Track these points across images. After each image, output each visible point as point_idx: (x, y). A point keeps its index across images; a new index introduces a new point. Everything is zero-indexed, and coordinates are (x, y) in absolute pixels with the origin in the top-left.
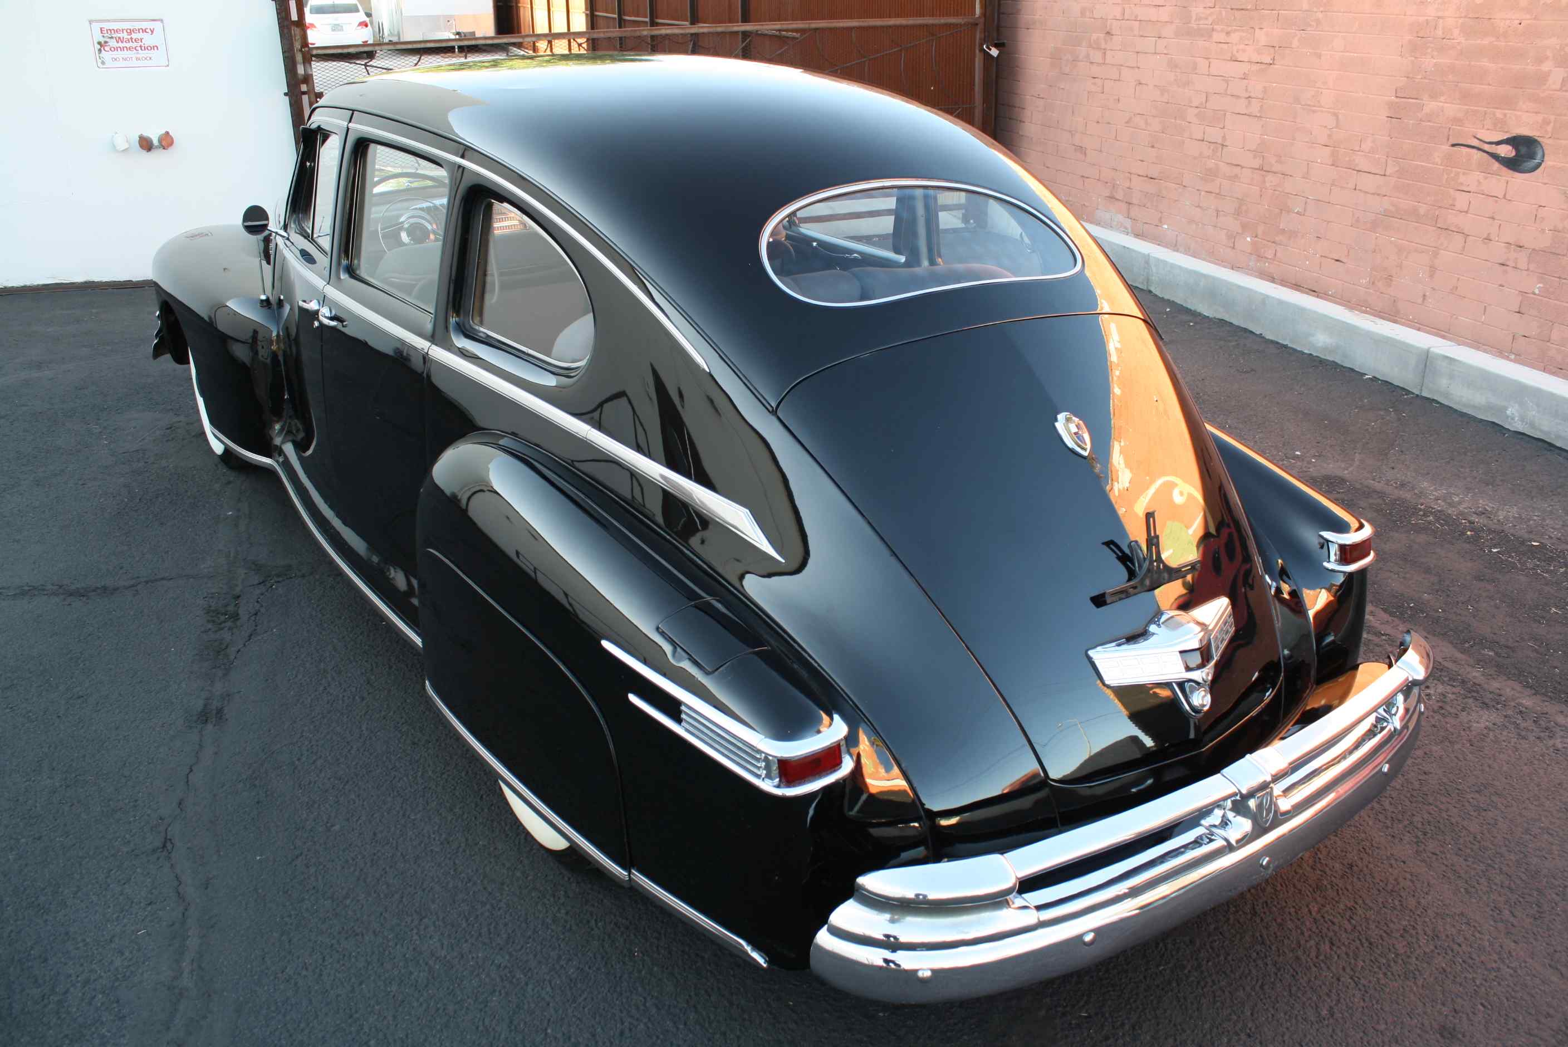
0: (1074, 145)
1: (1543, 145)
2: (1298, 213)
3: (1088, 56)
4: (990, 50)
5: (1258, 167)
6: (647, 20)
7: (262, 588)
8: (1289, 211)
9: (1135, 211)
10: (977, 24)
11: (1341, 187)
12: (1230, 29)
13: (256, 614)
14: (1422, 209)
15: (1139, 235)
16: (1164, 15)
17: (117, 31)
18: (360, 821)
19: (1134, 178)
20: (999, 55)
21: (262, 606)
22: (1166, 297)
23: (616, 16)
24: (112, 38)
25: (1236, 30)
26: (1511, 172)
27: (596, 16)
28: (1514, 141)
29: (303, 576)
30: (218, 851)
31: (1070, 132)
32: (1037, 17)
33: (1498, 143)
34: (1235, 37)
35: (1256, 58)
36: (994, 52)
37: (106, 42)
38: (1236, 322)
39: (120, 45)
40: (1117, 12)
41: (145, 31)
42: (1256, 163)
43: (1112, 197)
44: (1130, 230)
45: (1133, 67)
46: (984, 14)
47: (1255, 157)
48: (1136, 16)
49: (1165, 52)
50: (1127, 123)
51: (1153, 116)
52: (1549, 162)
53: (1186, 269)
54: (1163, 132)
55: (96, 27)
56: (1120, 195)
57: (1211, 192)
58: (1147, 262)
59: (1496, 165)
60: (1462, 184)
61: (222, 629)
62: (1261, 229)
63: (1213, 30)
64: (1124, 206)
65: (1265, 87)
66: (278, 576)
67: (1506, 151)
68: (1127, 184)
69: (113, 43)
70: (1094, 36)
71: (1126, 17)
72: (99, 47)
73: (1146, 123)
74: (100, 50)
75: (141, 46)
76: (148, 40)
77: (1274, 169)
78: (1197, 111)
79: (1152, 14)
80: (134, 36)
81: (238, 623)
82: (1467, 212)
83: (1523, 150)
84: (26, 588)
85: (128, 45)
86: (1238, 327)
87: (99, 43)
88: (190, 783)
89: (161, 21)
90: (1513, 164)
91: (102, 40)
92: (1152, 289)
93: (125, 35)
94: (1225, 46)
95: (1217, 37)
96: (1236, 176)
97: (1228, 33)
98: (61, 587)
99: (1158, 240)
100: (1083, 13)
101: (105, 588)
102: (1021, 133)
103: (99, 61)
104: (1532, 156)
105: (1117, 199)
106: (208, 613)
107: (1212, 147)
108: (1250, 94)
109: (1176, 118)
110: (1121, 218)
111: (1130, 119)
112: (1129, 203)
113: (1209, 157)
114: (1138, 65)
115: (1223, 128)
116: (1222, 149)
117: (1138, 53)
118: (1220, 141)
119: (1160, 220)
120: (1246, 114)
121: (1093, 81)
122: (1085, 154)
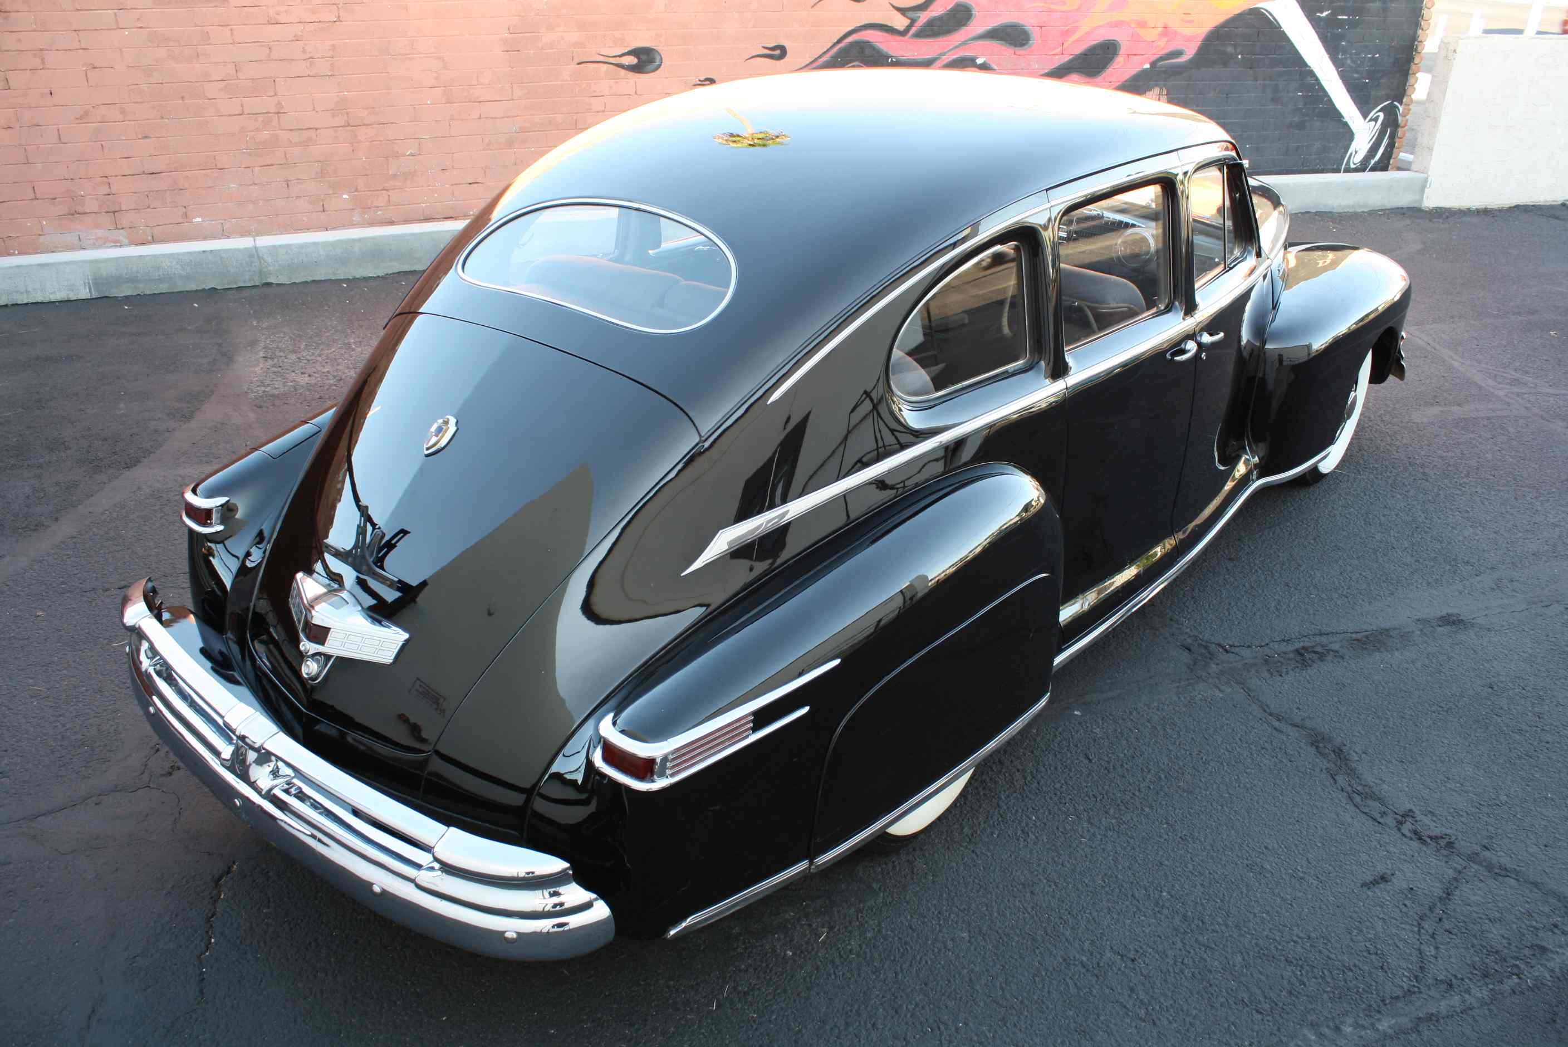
1: (660, 51)
2: (412, 155)
5: (343, 124)
8: (397, 156)
9: (125, 220)
11: (462, 120)
14: (559, 118)
19: (115, 180)
26: (637, 75)
28: (635, 52)
33: (621, 56)
35: (309, 17)
42: (340, 120)
43: (70, 214)
44: (126, 241)
45: (72, 50)
47: (333, 116)
49: (138, 24)
50: (79, 118)
52: (666, 62)
54: (162, 118)
56: (90, 207)
57: (272, 165)
59: (623, 72)
60: (595, 91)
62: (361, 182)
64: (105, 218)
65: (333, 45)
67: (631, 60)
73: (123, 112)
77: (366, 122)
78: (222, 84)
82: (603, 111)
83: (644, 57)
90: (637, 69)
96: (310, 139)
104: (651, 61)
105: (86, 213)
107: (260, 118)
108: (312, 55)
109: (183, 98)
110: (100, 233)
111: (87, 113)
112: (114, 212)
113: (258, 130)
114: (83, 46)
115: (276, 94)
116: (279, 118)
117: (79, 31)
118: (273, 110)
119: (186, 215)
120: (309, 76)
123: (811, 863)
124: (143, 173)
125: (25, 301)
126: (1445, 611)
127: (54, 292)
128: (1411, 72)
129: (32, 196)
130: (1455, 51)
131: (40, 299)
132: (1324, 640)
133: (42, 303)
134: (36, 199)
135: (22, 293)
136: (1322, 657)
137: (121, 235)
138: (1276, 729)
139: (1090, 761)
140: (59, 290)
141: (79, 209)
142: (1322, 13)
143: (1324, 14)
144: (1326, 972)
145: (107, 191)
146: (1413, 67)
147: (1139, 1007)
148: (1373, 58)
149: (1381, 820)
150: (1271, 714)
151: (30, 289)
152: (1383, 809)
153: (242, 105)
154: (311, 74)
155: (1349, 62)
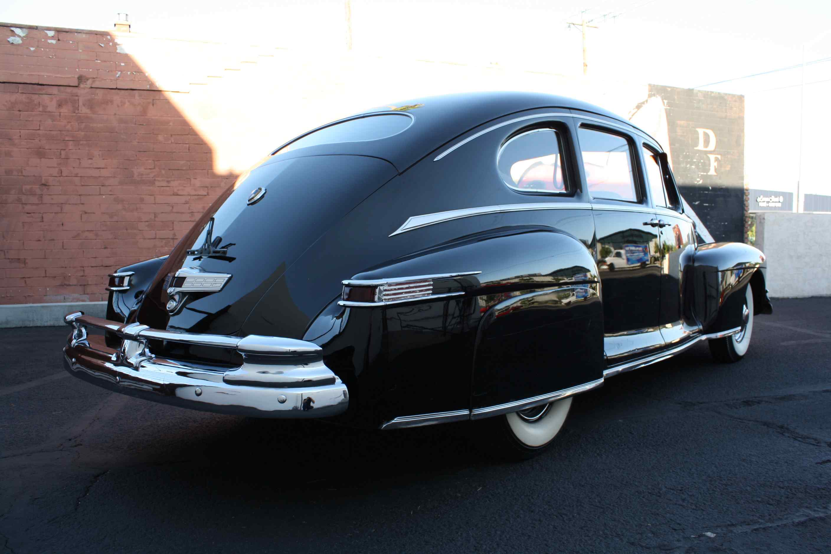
3: (19, 200)
9: (89, 290)
12: (170, 179)
16: (106, 173)
19: (87, 268)
25: (174, 180)
34: (173, 184)
35: (193, 193)
40: (55, 172)
43: (63, 285)
45: (75, 204)
49: (110, 193)
50: (74, 237)
51: (104, 231)
54: (115, 239)
56: (73, 282)
63: (155, 180)
64: (79, 288)
70: (27, 187)
71: (64, 174)
73: (97, 235)
78: (147, 223)
79: (95, 173)
94: (168, 188)
95: (157, 184)
97: (168, 182)
100: (8, 173)
105: (70, 285)
107: (164, 241)
108: (193, 211)
109: (127, 230)
110: (76, 295)
111: (78, 235)
112: (84, 285)
113: (162, 247)
114: (82, 202)
115: (173, 230)
116: (173, 241)
117: (81, 195)
118: (171, 237)
120: (190, 221)
121: (29, 215)
122: (25, 263)
123: (471, 412)
124: (102, 266)
125: (31, 325)
126: (824, 389)
127: (47, 322)
128: (745, 232)
129: (43, 275)
130: (764, 219)
131: (39, 325)
132: (758, 399)
133: (40, 327)
134: (46, 277)
135: (30, 321)
136: (759, 403)
137: (86, 297)
138: (740, 422)
139: (633, 434)
140: (50, 320)
141: (67, 283)
142: (695, 202)
143: (697, 203)
144: (807, 490)
145: (82, 274)
146: (745, 229)
147: (691, 505)
148: (724, 225)
149: (818, 445)
150: (735, 418)
151: (35, 319)
152: (817, 442)
153: (156, 234)
154: (191, 220)
155: (713, 226)
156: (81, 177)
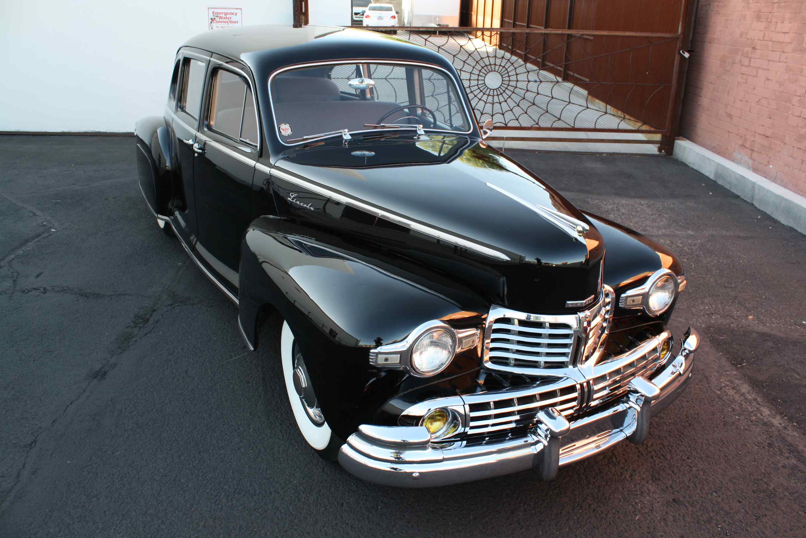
0: (726, 113)
3: (741, 61)
4: (684, 53)
6: (525, 24)
7: (170, 308)
9: (755, 155)
10: (678, 38)
13: (157, 322)
15: (756, 170)
16: (787, 38)
17: (220, 13)
18: (131, 452)
19: (757, 135)
20: (689, 57)
21: (163, 318)
22: (762, 209)
23: (512, 21)
24: (217, 16)
27: (505, 21)
29: (193, 305)
30: (52, 454)
31: (726, 105)
32: (716, 36)
36: (687, 55)
37: (214, 18)
38: (799, 230)
39: (221, 20)
40: (761, 35)
41: (233, 14)
43: (743, 146)
44: (751, 166)
45: (765, 69)
46: (683, 33)
48: (771, 39)
49: (785, 61)
50: (757, 102)
51: (773, 100)
53: (775, 194)
54: (777, 110)
55: (211, 11)
56: (748, 145)
57: (800, 149)
58: (754, 187)
61: (136, 327)
64: (749, 152)
66: (181, 302)
68: (752, 139)
69: (217, 19)
70: (746, 49)
71: (765, 39)
72: (211, 20)
73: (768, 104)
74: (211, 22)
75: (230, 21)
76: (234, 18)
78: (799, 98)
79: (780, 37)
80: (228, 16)
81: (146, 325)
84: (65, 288)
85: (224, 20)
86: (800, 233)
87: (211, 19)
88: (66, 411)
89: (241, 9)
91: (213, 17)
92: (754, 203)
93: (223, 15)
98: (80, 290)
99: (765, 174)
100: (741, 35)
101: (98, 294)
102: (699, 103)
103: (210, 27)
105: (746, 147)
106: (136, 317)
109: (786, 102)
110: (746, 158)
111: (760, 100)
112: (752, 150)
114: (768, 68)
119: (768, 162)
121: (742, 76)
122: (732, 119)
156: (773, 41)
